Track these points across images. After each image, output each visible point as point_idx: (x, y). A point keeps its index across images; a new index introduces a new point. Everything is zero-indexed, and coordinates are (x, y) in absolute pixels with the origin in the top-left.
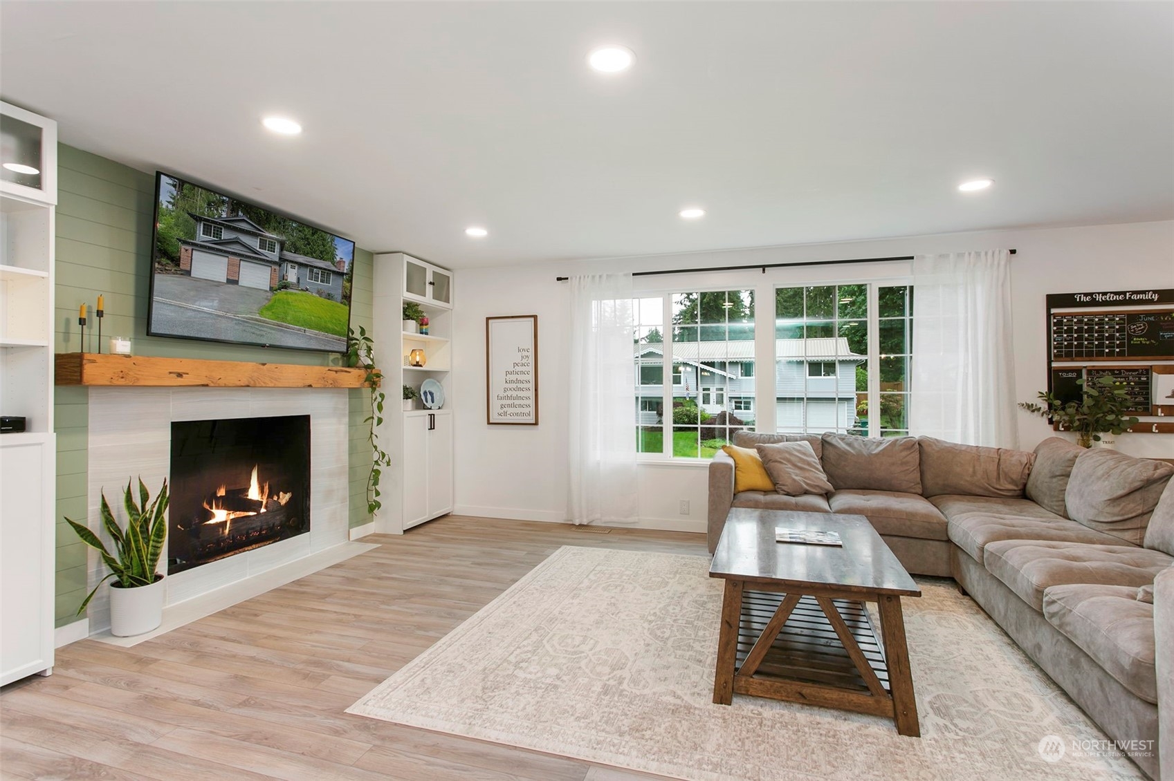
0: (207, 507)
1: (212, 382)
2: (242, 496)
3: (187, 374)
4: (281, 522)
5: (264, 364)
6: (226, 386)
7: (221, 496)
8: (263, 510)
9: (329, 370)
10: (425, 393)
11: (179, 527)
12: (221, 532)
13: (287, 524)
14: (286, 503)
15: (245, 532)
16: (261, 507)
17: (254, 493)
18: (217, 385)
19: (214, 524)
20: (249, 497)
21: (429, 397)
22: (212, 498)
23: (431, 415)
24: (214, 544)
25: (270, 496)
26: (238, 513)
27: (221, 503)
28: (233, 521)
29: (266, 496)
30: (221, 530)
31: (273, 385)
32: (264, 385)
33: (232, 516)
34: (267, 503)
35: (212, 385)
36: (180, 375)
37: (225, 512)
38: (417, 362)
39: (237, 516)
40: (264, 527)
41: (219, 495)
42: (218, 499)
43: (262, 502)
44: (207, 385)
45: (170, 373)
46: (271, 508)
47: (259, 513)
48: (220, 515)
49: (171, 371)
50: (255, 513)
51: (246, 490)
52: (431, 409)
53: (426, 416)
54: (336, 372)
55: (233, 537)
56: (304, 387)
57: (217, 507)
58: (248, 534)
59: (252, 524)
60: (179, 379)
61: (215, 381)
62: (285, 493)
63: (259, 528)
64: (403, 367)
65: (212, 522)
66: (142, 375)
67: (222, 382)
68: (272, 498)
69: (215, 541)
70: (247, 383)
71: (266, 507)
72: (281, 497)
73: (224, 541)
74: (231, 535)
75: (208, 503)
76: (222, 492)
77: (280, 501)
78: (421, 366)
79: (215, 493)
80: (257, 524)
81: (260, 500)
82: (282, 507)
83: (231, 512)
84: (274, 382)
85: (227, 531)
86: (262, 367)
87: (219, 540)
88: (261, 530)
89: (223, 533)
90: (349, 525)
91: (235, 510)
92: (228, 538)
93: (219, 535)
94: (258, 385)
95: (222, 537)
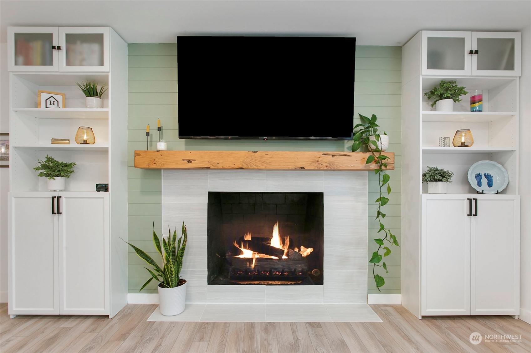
0: (237, 246)
1: (213, 166)
2: (265, 243)
3: (195, 160)
4: (303, 269)
5: (255, 152)
6: (223, 169)
7: (247, 240)
8: (284, 257)
9: (323, 154)
10: (478, 176)
11: (217, 255)
12: (248, 265)
13: (309, 272)
14: (307, 256)
15: (268, 270)
16: (283, 255)
17: (276, 242)
18: (216, 168)
19: (242, 258)
20: (272, 245)
21: (484, 181)
22: (241, 240)
23: (470, 200)
24: (243, 272)
25: (291, 247)
26: (262, 255)
27: (248, 245)
28: (258, 259)
29: (287, 247)
30: (248, 264)
31: (264, 167)
32: (256, 168)
33: (257, 256)
34: (288, 252)
35: (213, 167)
36: (190, 161)
37: (251, 252)
38: (462, 143)
39: (261, 257)
40: (286, 270)
41: (246, 239)
42: (246, 242)
43: (283, 251)
44: (209, 168)
45: (183, 160)
46: (292, 257)
47: (280, 259)
48: (247, 253)
49: (184, 159)
50: (277, 258)
51: (269, 239)
52: (483, 193)
53: (464, 200)
54: (333, 156)
55: (258, 270)
56: (296, 169)
57: (245, 247)
58: (270, 271)
59: (274, 265)
60: (190, 164)
61: (215, 165)
62: (307, 247)
63: (281, 270)
64: (422, 147)
65: (241, 256)
66: (166, 162)
67: (220, 166)
68: (294, 249)
69: (244, 270)
70: (241, 166)
71: (287, 255)
72: (302, 250)
73: (251, 272)
74: (256, 269)
75: (238, 243)
76: (248, 238)
77: (301, 253)
78: (467, 146)
79: (243, 237)
80: (280, 266)
81: (281, 248)
82: (304, 258)
83: (257, 253)
84: (266, 165)
85: (253, 265)
86: (254, 154)
87: (247, 271)
88: (283, 272)
89: (250, 266)
90: (369, 289)
91: (260, 252)
92: (254, 271)
93: (247, 267)
94: (250, 167)
95: (249, 269)
